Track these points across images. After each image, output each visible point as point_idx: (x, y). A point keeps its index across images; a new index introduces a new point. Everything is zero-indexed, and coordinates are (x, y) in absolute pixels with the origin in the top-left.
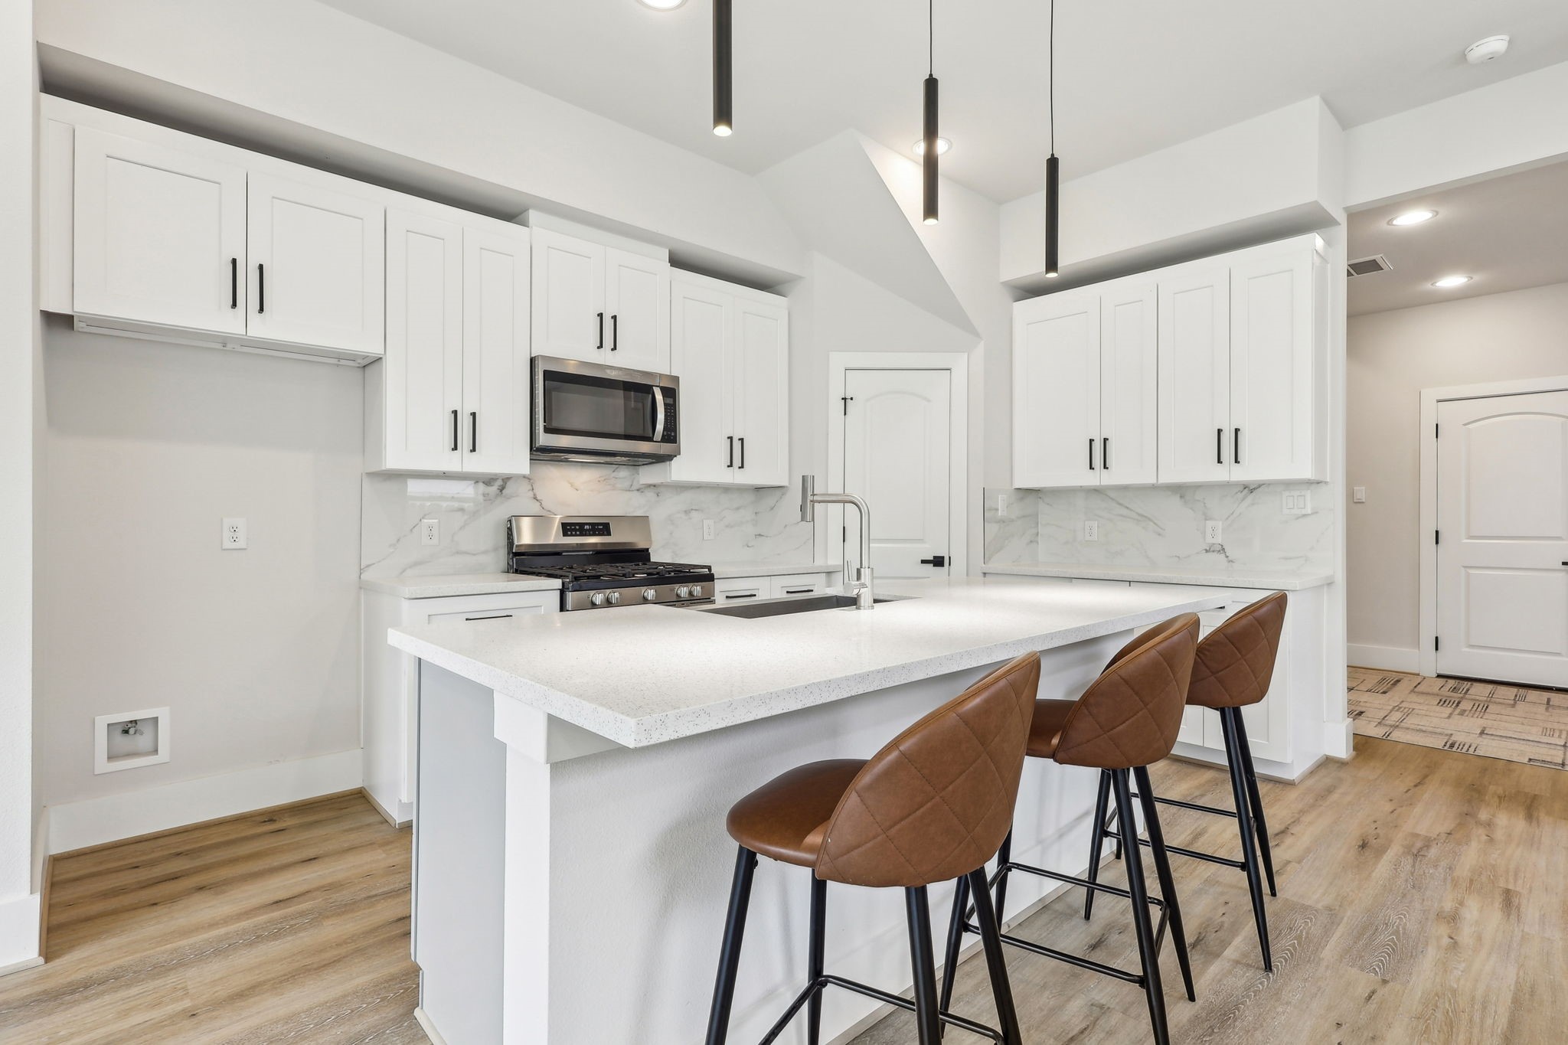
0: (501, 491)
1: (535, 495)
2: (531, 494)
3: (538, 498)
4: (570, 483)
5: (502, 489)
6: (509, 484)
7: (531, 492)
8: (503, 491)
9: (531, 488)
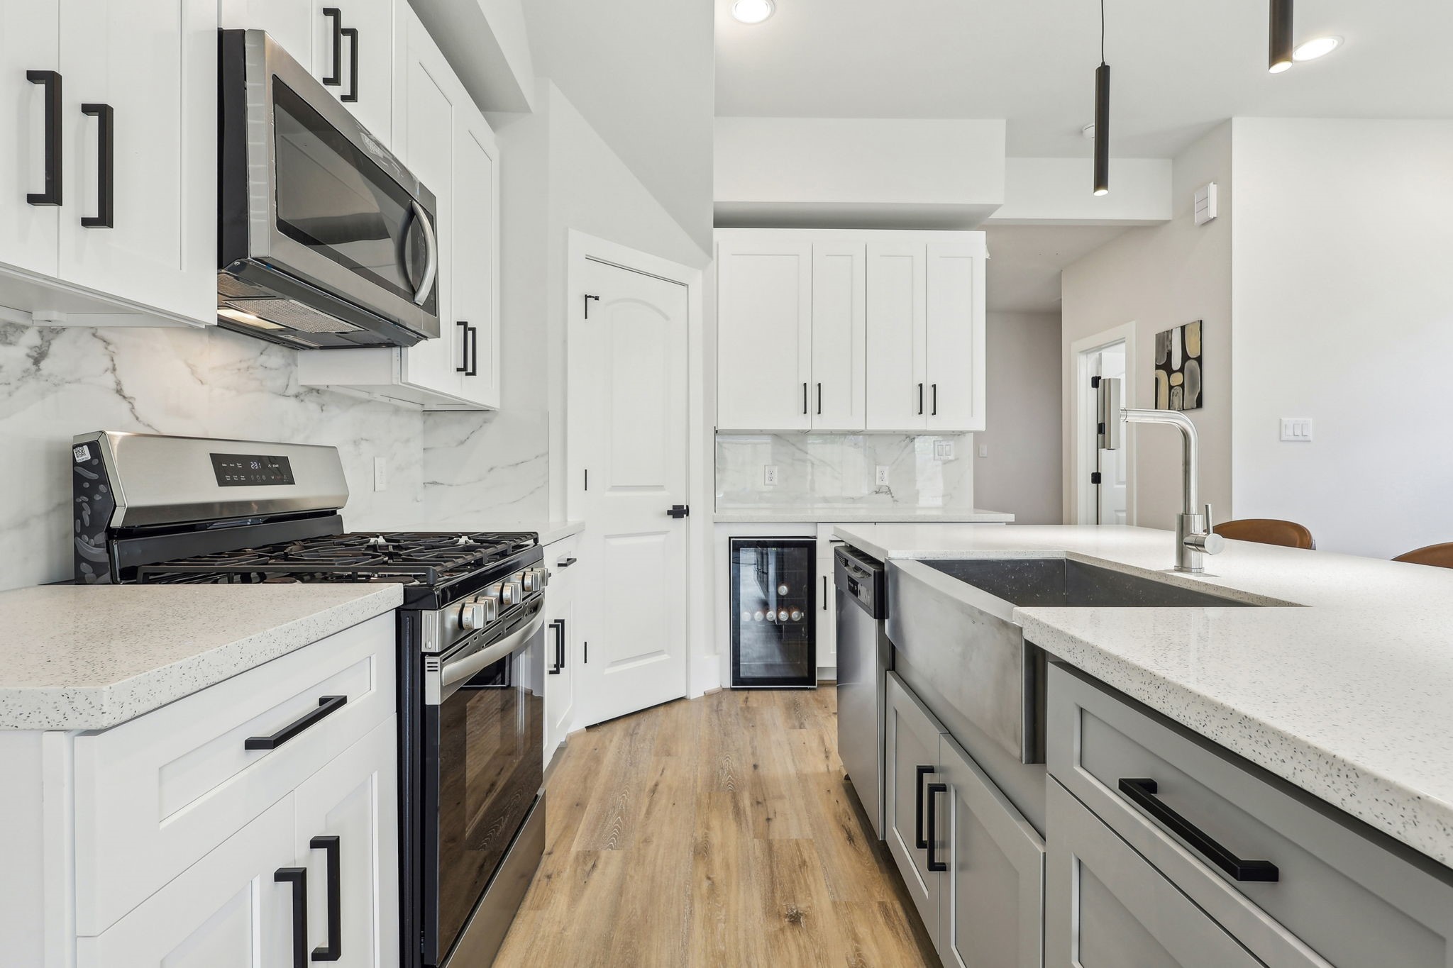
0: (37, 362)
1: (118, 383)
2: (109, 380)
3: (127, 392)
4: (189, 366)
5: (38, 357)
6: (57, 346)
7: (109, 374)
8: (43, 364)
9: (109, 365)
